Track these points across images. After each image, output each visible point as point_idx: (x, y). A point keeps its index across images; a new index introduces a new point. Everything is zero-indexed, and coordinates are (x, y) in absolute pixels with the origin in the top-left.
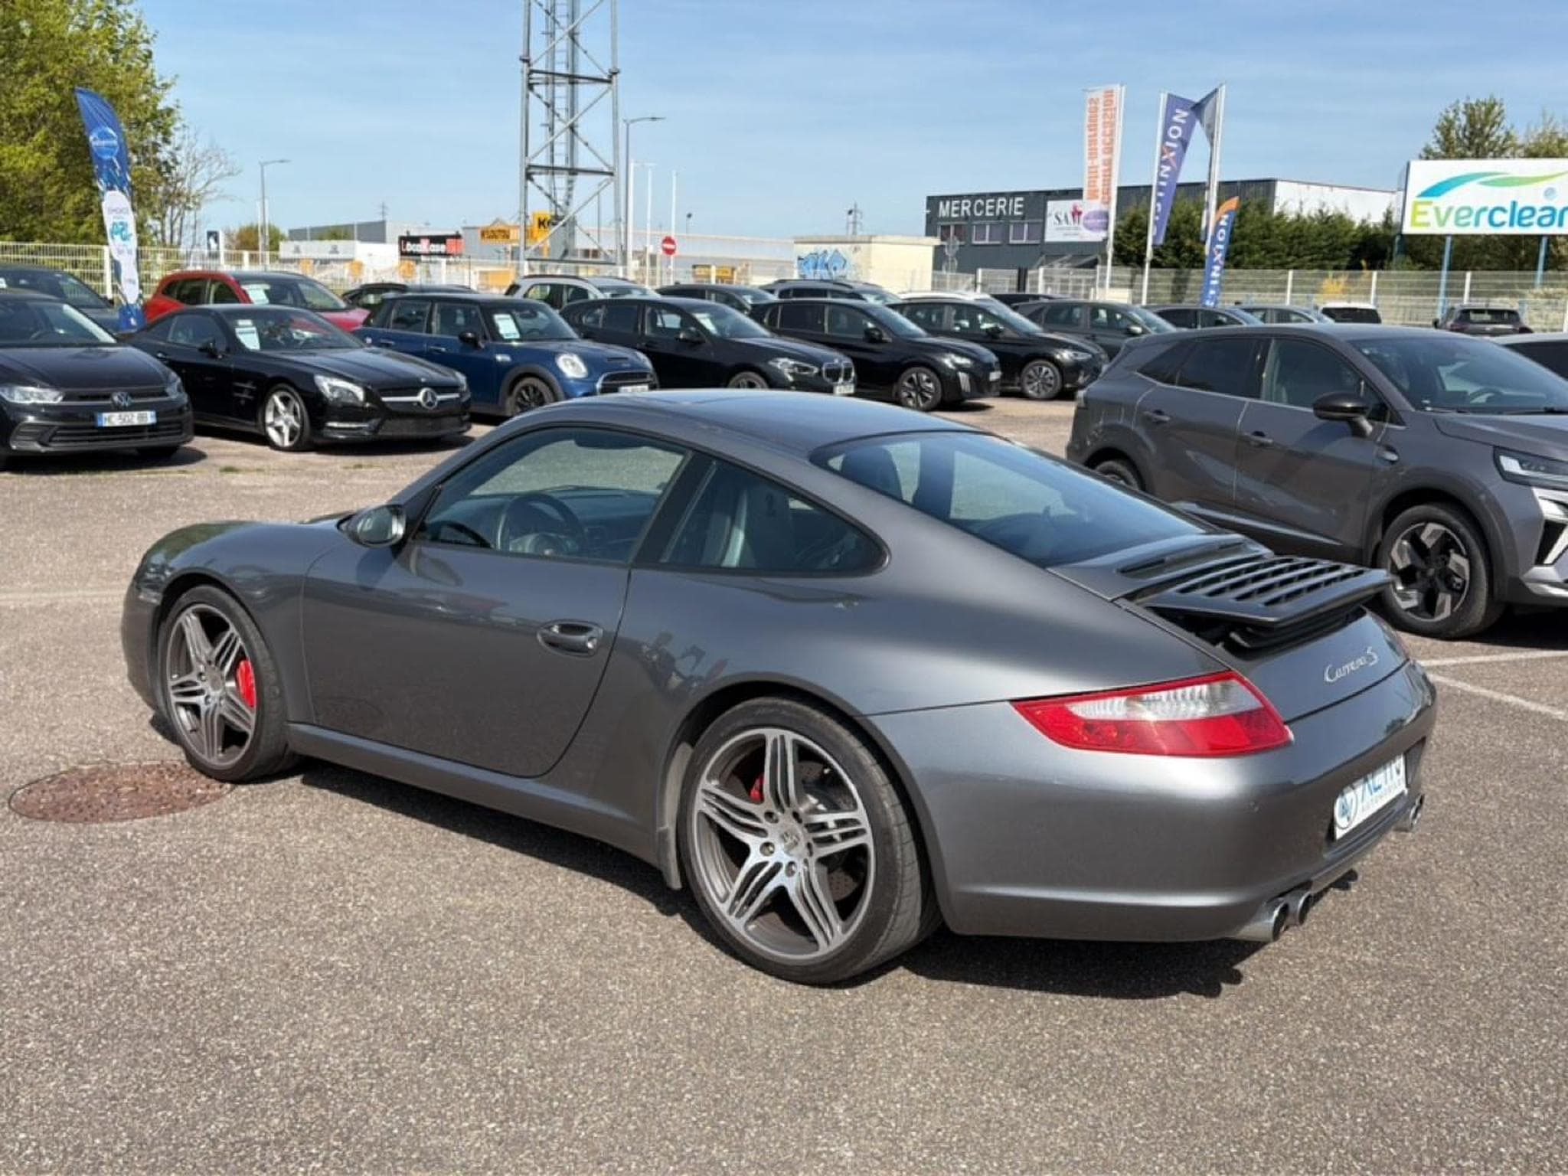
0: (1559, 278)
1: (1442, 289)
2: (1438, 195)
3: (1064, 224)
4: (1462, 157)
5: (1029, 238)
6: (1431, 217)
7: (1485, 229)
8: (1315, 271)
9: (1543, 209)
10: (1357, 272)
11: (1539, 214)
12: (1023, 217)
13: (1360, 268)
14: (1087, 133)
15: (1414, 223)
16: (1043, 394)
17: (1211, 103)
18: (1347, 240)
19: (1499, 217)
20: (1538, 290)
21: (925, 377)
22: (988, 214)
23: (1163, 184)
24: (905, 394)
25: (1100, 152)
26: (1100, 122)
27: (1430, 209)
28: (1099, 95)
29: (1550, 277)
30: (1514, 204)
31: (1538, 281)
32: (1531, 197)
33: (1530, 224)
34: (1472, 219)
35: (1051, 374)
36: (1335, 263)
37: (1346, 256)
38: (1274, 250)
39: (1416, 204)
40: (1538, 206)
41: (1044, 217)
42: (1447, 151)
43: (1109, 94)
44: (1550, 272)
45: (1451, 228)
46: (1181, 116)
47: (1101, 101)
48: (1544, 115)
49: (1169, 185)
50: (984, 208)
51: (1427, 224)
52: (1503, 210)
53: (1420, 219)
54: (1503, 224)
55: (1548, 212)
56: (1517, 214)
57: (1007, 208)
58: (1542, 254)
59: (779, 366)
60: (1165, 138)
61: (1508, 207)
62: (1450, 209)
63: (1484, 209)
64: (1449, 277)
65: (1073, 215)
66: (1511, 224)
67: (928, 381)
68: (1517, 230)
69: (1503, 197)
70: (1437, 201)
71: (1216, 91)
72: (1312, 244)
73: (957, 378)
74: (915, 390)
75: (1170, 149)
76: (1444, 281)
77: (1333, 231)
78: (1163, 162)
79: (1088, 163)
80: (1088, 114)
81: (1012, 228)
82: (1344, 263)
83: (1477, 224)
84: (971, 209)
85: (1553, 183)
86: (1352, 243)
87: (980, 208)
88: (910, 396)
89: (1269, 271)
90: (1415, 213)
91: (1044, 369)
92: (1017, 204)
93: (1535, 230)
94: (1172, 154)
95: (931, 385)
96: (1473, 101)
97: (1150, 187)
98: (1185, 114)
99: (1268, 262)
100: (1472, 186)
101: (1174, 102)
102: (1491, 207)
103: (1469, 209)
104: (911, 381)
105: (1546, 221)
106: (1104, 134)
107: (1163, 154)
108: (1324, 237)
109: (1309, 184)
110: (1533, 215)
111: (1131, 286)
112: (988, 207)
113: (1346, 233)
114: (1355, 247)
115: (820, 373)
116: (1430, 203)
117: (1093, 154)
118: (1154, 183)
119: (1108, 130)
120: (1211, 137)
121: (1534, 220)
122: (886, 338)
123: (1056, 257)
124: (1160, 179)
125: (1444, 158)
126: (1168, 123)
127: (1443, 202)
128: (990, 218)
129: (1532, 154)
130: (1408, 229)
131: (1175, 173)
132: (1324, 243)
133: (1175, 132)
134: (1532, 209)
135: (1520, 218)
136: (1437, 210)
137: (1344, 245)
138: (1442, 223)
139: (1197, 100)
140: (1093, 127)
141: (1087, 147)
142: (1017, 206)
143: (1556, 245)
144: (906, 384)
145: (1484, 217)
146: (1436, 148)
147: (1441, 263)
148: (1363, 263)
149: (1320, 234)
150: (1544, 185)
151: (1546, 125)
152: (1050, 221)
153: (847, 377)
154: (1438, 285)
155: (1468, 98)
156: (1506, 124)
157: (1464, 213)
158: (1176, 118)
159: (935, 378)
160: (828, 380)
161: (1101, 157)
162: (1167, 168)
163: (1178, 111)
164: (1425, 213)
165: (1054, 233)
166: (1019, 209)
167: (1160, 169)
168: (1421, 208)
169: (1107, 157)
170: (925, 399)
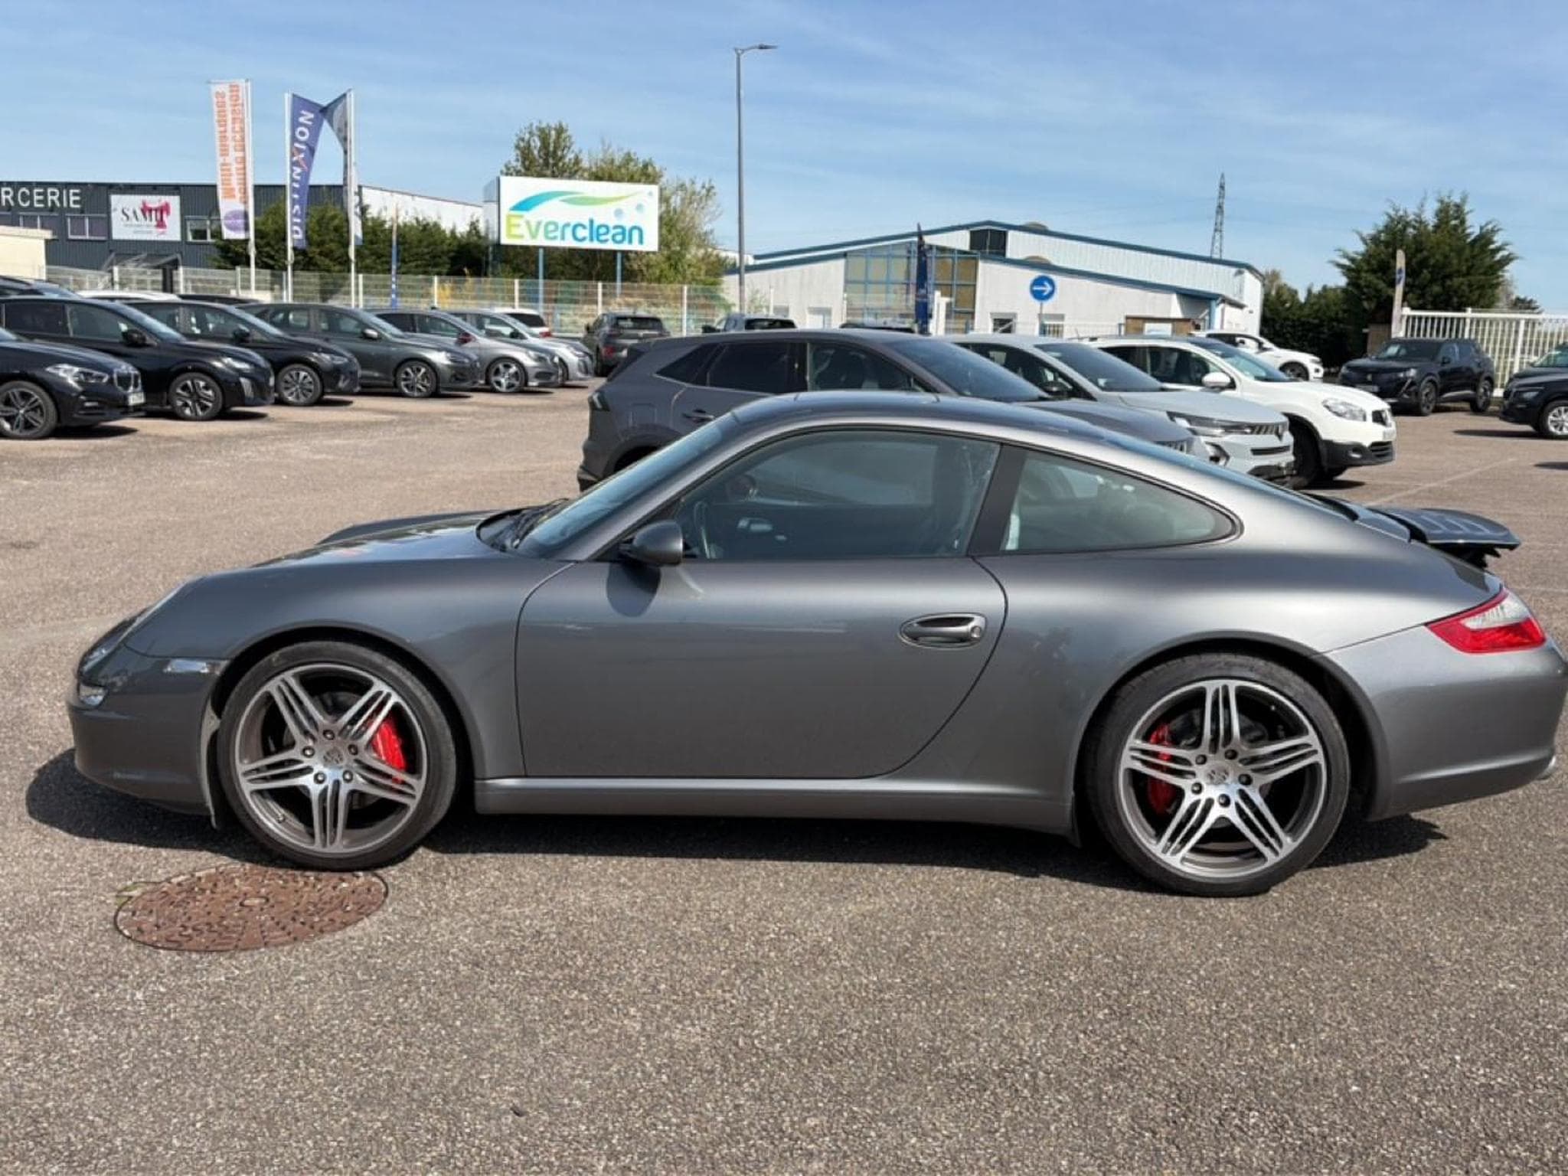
0: (633, 288)
1: (541, 296)
2: (527, 209)
3: (134, 221)
4: (541, 175)
5: (91, 233)
6: (523, 230)
7: (569, 243)
8: (421, 277)
9: (616, 227)
10: (462, 278)
11: (613, 232)
12: (82, 211)
13: (464, 275)
14: (218, 129)
15: (510, 235)
16: (302, 399)
17: (340, 107)
18: (445, 247)
19: (582, 233)
20: (618, 300)
21: (202, 384)
22: (36, 205)
23: (296, 185)
24: (179, 403)
25: (231, 149)
26: (229, 117)
27: (522, 222)
28: (224, 88)
29: (628, 288)
30: (592, 222)
31: (618, 291)
32: (604, 216)
33: (606, 241)
34: (558, 234)
35: (310, 379)
36: (436, 270)
37: (445, 263)
38: (383, 256)
39: (509, 217)
40: (611, 225)
41: (109, 213)
42: (527, 169)
43: (234, 88)
44: (625, 284)
45: (541, 241)
46: (306, 117)
47: (228, 94)
48: (603, 143)
49: (302, 187)
50: (31, 197)
51: (521, 237)
52: (584, 227)
53: (515, 231)
54: (584, 239)
55: (619, 230)
56: (595, 231)
57: (60, 199)
58: (619, 267)
59: (61, 374)
60: (294, 139)
61: (587, 223)
62: (539, 223)
63: (567, 225)
64: (545, 285)
65: (143, 211)
66: (592, 240)
67: (206, 388)
68: (596, 245)
69: (581, 214)
70: (528, 215)
71: (344, 95)
72: (415, 250)
73: (239, 384)
74: (190, 398)
75: (300, 151)
76: (541, 288)
77: (431, 240)
78: (294, 164)
79: (221, 160)
80: (216, 109)
81: (69, 220)
82: (445, 271)
83: (563, 238)
84: (15, 198)
85: (621, 205)
86: (449, 251)
87: (25, 198)
88: (186, 405)
89: (381, 276)
90: (509, 225)
91: (303, 374)
92: (73, 199)
93: (610, 246)
94: (302, 156)
95: (210, 393)
96: (544, 125)
97: (283, 187)
98: (311, 116)
99: (379, 267)
100: (555, 203)
101: (300, 104)
102: (573, 223)
103: (555, 224)
104: (185, 388)
105: (619, 238)
106: (233, 131)
107: (293, 155)
108: (425, 243)
109: (392, 192)
110: (607, 233)
111: (272, 289)
112: (36, 198)
113: (443, 242)
114: (452, 254)
115: (111, 380)
116: (521, 217)
117: (224, 152)
118: (287, 182)
119: (237, 127)
120: (344, 140)
121: (609, 237)
122: (149, 340)
123: (130, 256)
124: (293, 180)
125: (526, 175)
126: (295, 124)
127: (533, 215)
128: (38, 209)
129: (597, 177)
130: (505, 241)
131: (306, 175)
132: (426, 250)
133: (302, 134)
134: (607, 227)
135: (598, 235)
136: (528, 223)
137: (443, 252)
138: (534, 236)
139: (324, 103)
140: (222, 123)
141: (218, 143)
142: (72, 198)
143: (628, 259)
144: (179, 391)
145: (568, 232)
146: (519, 166)
147: (537, 271)
148: (466, 270)
149: (420, 241)
150: (613, 207)
151: (605, 151)
152: (116, 217)
153: (136, 386)
154: (537, 292)
155: (540, 122)
156: (575, 148)
157: (551, 227)
158: (302, 120)
159: (213, 383)
160: (120, 388)
161: (233, 155)
162: (298, 170)
163: (303, 112)
164: (518, 226)
165: (122, 230)
166: (75, 202)
167: (292, 171)
168: (514, 221)
169: (240, 154)
170: (204, 408)
